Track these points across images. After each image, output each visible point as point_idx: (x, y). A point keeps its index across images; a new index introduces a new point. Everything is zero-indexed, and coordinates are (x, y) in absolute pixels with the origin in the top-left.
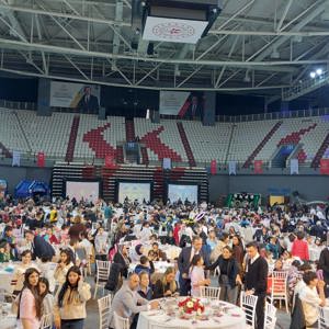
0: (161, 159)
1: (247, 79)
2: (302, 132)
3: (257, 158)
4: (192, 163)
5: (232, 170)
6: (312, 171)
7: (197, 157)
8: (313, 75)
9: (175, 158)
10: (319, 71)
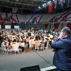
0: (13, 21)
1: (28, 7)
2: (37, 17)
3: (30, 21)
4: (19, 22)
5: (25, 23)
6: (38, 24)
7: (19, 21)
8: (39, 8)
9: (15, 21)
10: (40, 7)
